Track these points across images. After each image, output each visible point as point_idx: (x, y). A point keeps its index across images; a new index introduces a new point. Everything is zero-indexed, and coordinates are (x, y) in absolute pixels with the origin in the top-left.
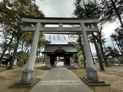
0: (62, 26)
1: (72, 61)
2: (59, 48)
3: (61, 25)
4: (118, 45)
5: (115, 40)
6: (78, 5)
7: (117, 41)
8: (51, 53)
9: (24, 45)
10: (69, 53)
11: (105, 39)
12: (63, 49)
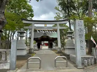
1: (54, 45)
2: (44, 34)
8: (37, 38)
10: (53, 38)
12: (47, 35)
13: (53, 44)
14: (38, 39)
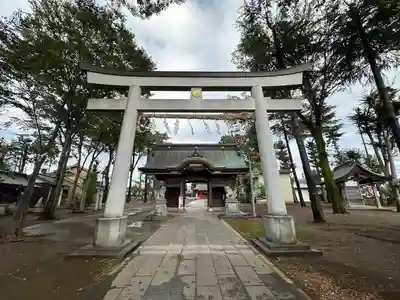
0: (201, 96)
1: (231, 196)
2: (193, 156)
3: (196, 92)
4: (376, 146)
5: (367, 131)
6: (249, 26)
7: (373, 135)
9: (86, 146)
10: (223, 170)
11: (337, 128)
12: (204, 159)
13: (226, 193)
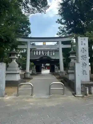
1: (56, 68)
3: (44, 43)
10: (55, 59)
12: (48, 56)
14: (37, 61)
